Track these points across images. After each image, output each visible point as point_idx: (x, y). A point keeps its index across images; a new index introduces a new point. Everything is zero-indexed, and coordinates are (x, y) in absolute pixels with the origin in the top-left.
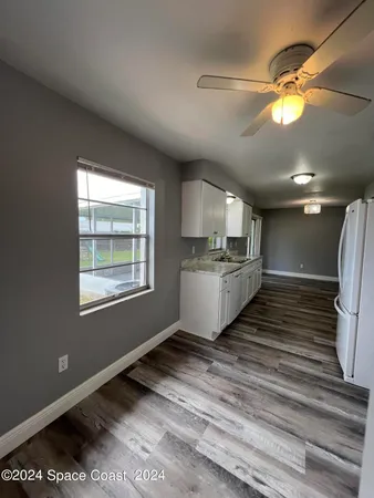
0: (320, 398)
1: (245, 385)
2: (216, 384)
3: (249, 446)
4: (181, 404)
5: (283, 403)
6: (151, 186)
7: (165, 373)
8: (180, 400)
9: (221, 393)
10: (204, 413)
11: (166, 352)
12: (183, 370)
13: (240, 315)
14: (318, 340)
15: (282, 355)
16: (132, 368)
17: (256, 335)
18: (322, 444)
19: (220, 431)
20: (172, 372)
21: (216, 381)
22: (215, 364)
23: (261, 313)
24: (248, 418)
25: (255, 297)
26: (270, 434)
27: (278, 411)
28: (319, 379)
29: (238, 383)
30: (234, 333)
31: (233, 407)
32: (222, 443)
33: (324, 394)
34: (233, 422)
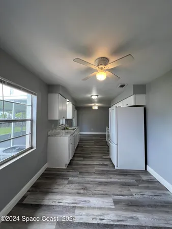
0: (111, 178)
1: (85, 183)
2: (74, 188)
3: (94, 208)
4: (61, 204)
5: (100, 185)
6: (35, 94)
7: (46, 193)
8: (59, 202)
9: (77, 191)
10: (72, 203)
11: (43, 181)
12: (56, 187)
13: (75, 154)
14: (104, 157)
15: (95, 166)
16: (24, 197)
17: (83, 161)
18: (116, 194)
19: (82, 208)
20: (50, 190)
21: (73, 186)
22: (70, 178)
23: (82, 151)
24: (90, 197)
25: (78, 145)
26: (100, 199)
27: (100, 189)
28: (108, 171)
29: (83, 183)
30: (74, 162)
31: (84, 195)
32: (84, 212)
33: (111, 176)
34: (85, 201)
